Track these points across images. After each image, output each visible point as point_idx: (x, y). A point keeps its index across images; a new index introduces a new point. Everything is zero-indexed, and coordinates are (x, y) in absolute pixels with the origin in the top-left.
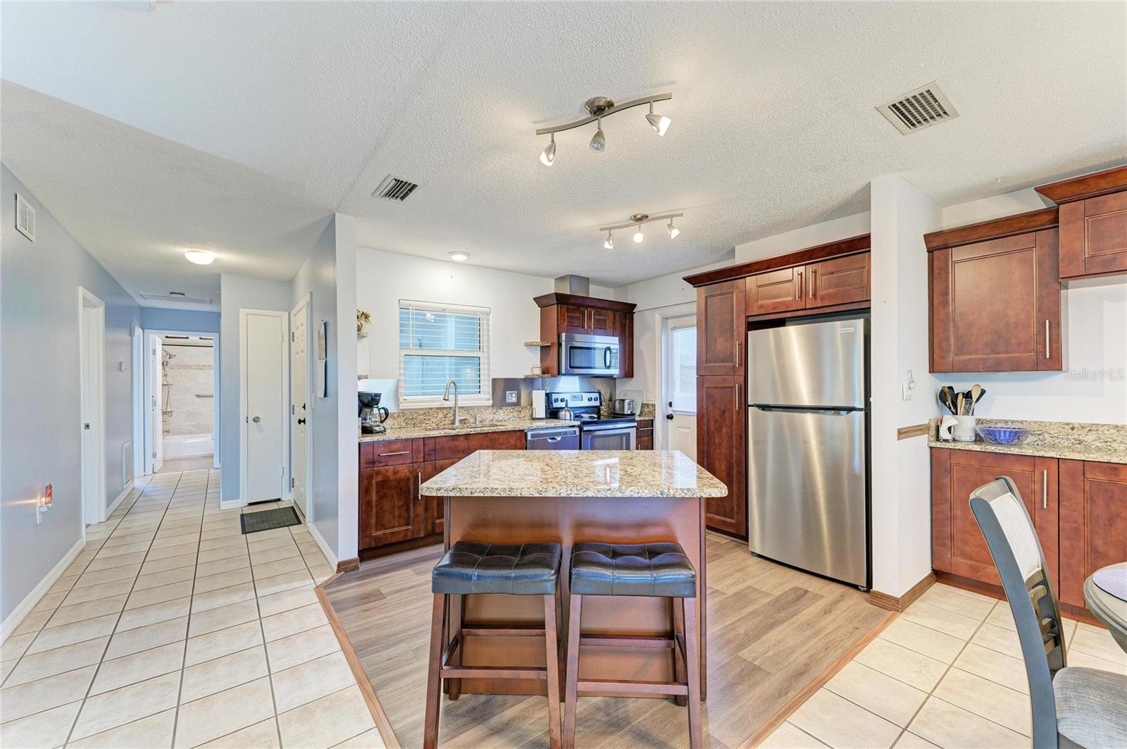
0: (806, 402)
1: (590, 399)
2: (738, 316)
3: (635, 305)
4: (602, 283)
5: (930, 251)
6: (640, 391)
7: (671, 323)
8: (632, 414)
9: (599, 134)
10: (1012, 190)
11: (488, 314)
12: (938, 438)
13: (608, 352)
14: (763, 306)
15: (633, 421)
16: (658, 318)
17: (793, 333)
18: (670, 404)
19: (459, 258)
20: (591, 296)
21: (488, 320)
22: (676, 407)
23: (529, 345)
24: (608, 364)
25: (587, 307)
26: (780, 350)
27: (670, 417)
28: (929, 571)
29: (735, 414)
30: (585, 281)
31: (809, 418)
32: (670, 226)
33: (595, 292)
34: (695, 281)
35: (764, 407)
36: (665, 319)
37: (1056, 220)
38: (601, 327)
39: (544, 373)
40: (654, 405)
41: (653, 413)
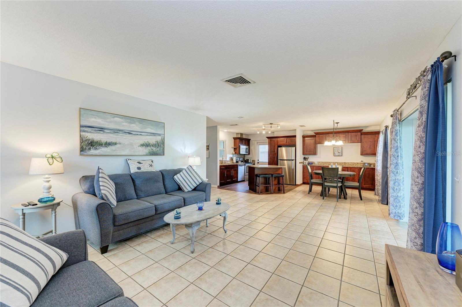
0: (285, 159)
1: (242, 159)
2: (276, 145)
3: (250, 139)
4: (245, 134)
5: (303, 138)
6: (252, 158)
7: (258, 144)
8: (250, 162)
9: (271, 127)
10: (312, 131)
11: (226, 141)
12: (303, 164)
13: (247, 149)
14: (280, 143)
15: (252, 163)
16: (256, 142)
17: (284, 149)
18: (258, 160)
19: (226, 131)
20: (243, 137)
21: (226, 142)
22: (259, 161)
23: (232, 147)
24: (247, 152)
25: (243, 140)
26: (282, 151)
27: (258, 163)
28: (302, 183)
29: (275, 162)
30: (242, 134)
31: (286, 161)
32: (269, 131)
33: (244, 137)
34: (268, 138)
35: (281, 160)
36: (257, 143)
37: (316, 136)
38: (245, 145)
39: (235, 153)
40: (255, 160)
41: (255, 162)
